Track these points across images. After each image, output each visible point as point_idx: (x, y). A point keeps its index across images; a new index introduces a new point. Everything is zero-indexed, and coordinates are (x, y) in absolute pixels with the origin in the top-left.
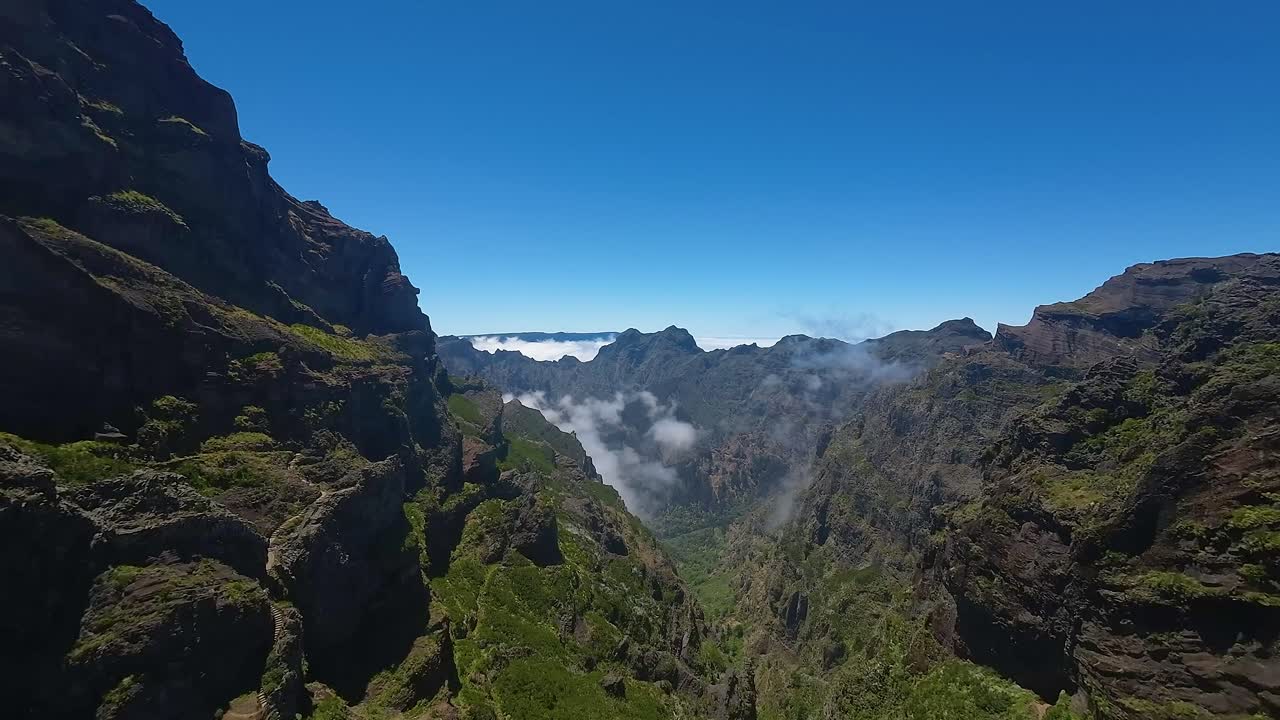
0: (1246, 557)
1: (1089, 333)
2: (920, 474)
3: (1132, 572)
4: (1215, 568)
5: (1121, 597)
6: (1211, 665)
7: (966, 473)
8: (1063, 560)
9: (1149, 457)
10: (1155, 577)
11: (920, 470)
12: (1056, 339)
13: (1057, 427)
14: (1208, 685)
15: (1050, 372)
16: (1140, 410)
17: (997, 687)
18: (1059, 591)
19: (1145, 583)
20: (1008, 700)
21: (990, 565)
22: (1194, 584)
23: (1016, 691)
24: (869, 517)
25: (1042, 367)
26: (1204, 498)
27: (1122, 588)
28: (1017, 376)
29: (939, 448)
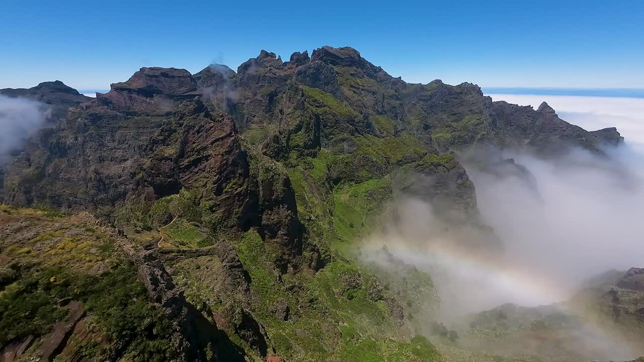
0: (196, 152)
1: (136, 96)
2: (87, 173)
3: (183, 161)
4: (193, 155)
5: (183, 166)
6: (196, 170)
7: (109, 164)
8: (172, 164)
9: (180, 140)
10: (187, 160)
11: (86, 171)
12: (125, 99)
13: (161, 138)
14: (197, 173)
15: (128, 114)
16: (175, 131)
17: (169, 198)
18: (174, 171)
19: (185, 162)
20: (172, 198)
21: (158, 174)
22: (191, 159)
23: (172, 196)
24: (66, 204)
25: (124, 112)
26: (189, 145)
27: (183, 165)
28: (115, 117)
29: (91, 157)
